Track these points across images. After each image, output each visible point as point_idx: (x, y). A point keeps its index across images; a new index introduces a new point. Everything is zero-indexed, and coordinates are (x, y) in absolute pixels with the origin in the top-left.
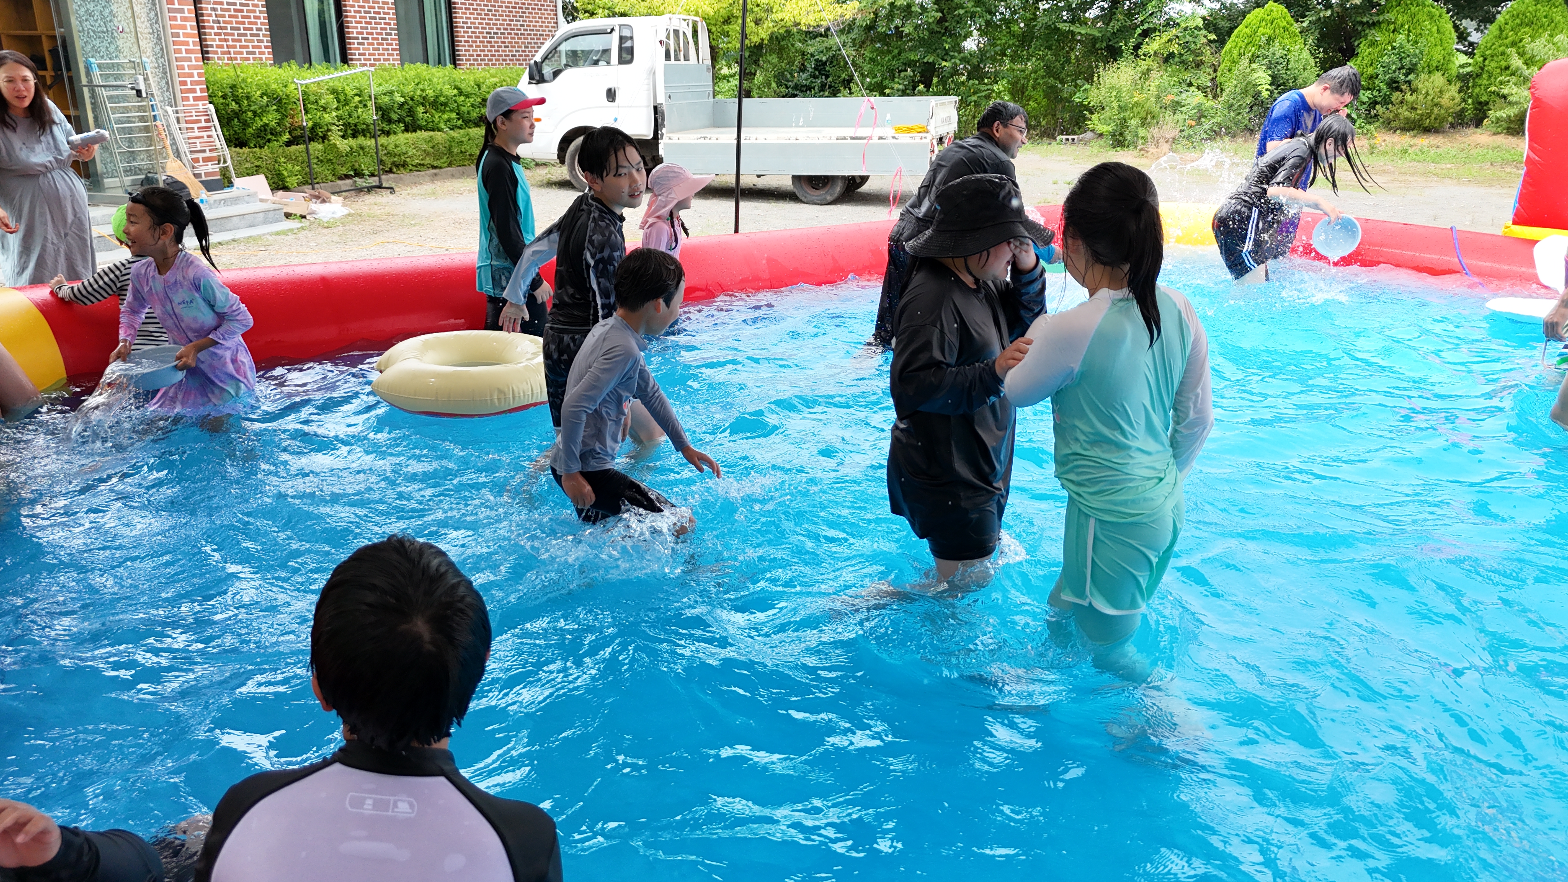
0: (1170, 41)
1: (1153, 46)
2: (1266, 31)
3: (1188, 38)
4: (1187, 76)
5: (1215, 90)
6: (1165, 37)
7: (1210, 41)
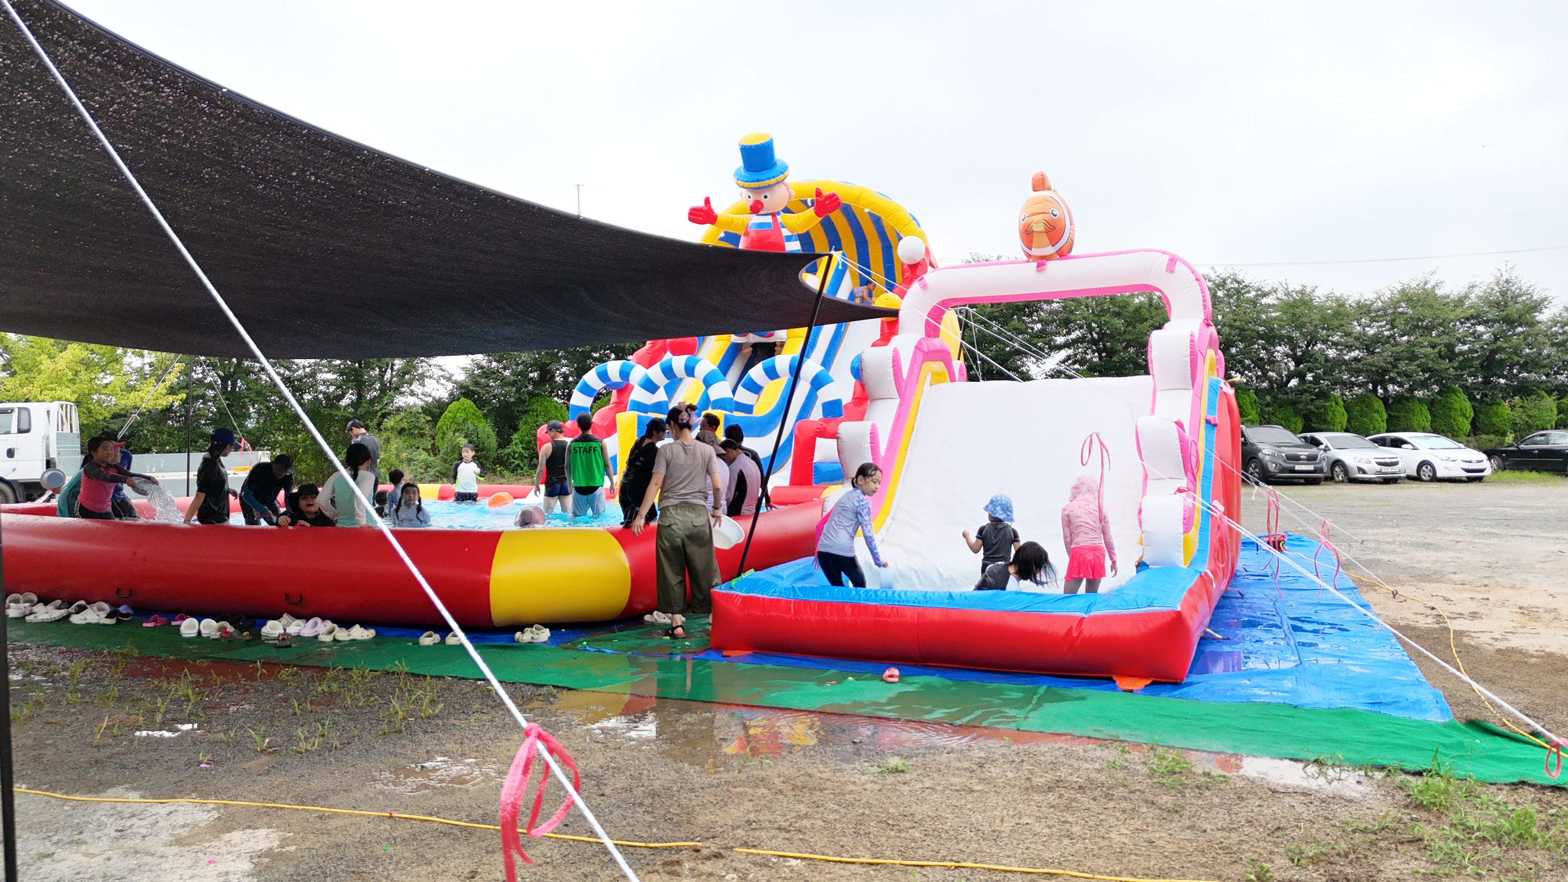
0: (401, 420)
1: (389, 423)
2: (461, 415)
3: (413, 419)
4: (413, 442)
5: (434, 450)
6: (398, 418)
7: (428, 421)
